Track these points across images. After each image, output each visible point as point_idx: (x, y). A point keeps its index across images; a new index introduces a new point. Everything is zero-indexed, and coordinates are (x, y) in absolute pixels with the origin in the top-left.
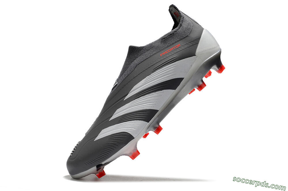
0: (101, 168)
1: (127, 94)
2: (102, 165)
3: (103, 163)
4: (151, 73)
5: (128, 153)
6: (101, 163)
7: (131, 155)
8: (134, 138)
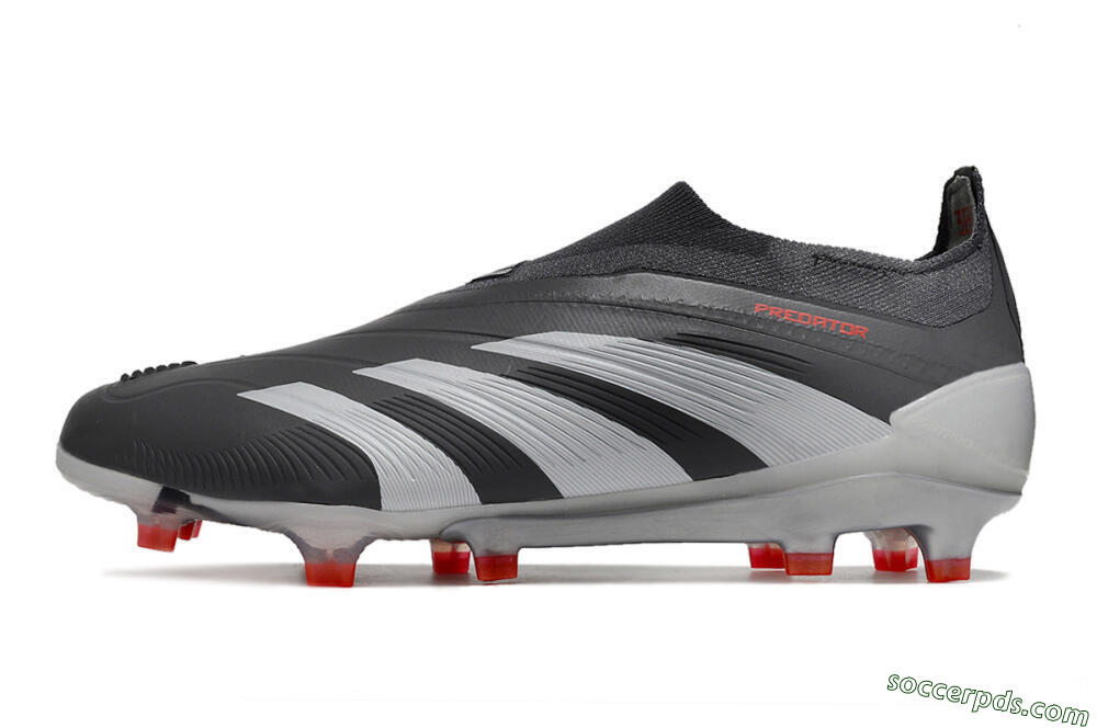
0: (173, 512)
1: (503, 334)
2: (185, 501)
3: (196, 499)
4: (658, 340)
5: (312, 545)
6: (188, 493)
7: (315, 561)
8: (378, 507)
